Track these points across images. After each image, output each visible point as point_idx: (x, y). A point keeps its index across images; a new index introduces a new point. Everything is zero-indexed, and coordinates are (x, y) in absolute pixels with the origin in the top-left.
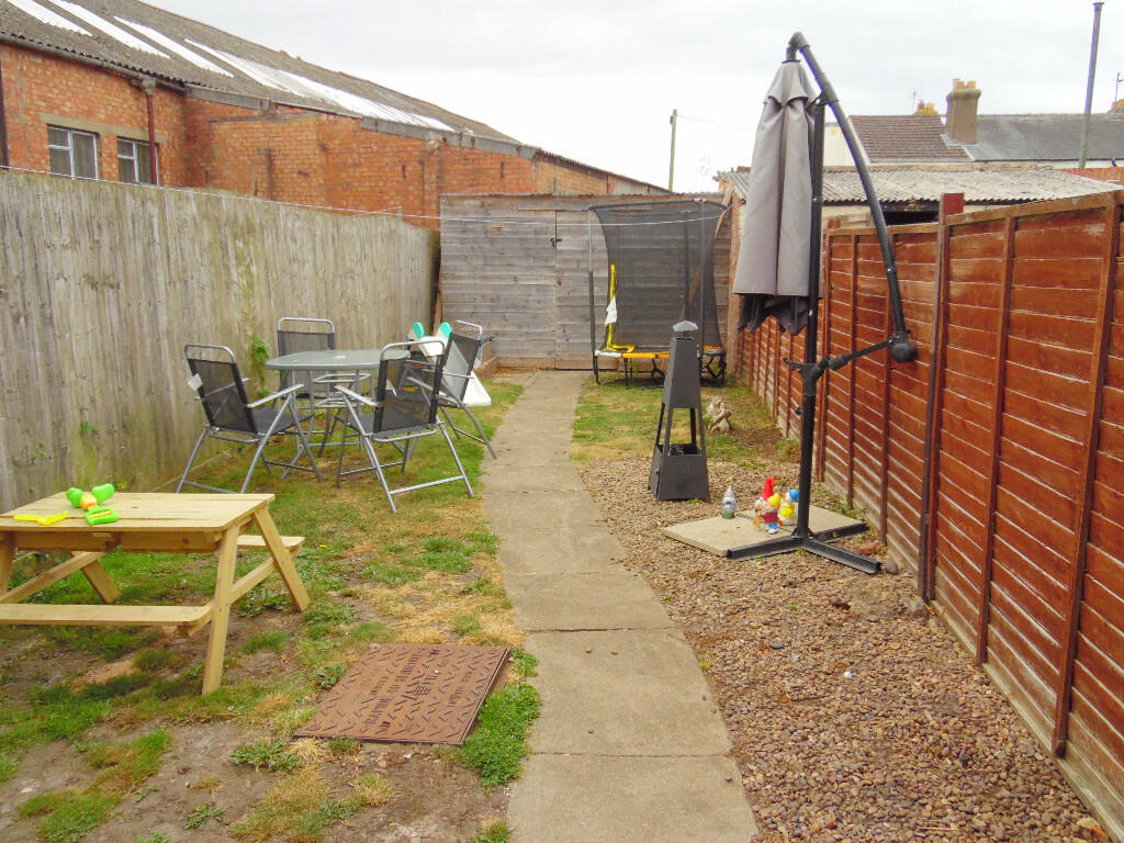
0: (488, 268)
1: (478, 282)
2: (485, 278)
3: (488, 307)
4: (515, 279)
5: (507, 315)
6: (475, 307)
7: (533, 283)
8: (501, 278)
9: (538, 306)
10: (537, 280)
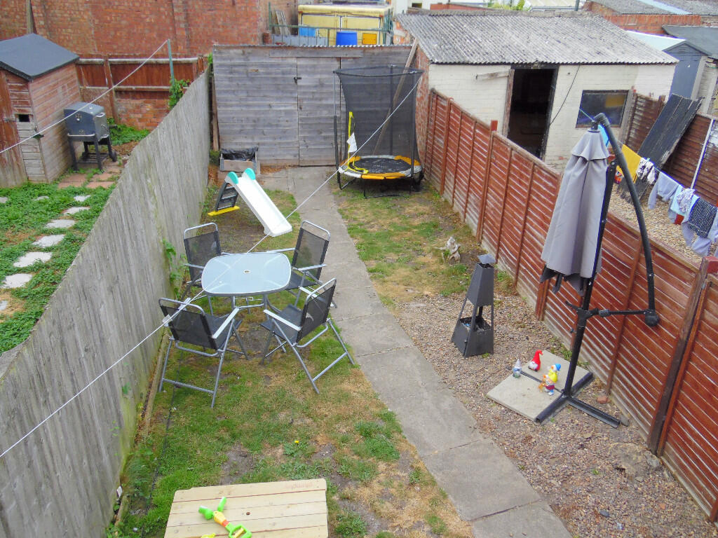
0: (250, 98)
1: (244, 109)
2: (248, 106)
3: (252, 126)
4: (270, 106)
5: (265, 131)
6: (243, 126)
7: (283, 108)
8: (259, 106)
9: (287, 124)
10: (285, 106)
